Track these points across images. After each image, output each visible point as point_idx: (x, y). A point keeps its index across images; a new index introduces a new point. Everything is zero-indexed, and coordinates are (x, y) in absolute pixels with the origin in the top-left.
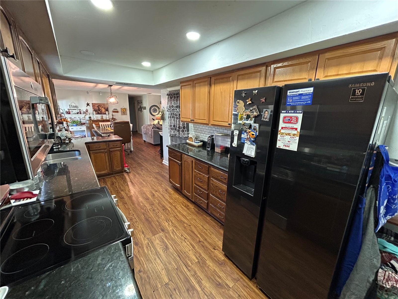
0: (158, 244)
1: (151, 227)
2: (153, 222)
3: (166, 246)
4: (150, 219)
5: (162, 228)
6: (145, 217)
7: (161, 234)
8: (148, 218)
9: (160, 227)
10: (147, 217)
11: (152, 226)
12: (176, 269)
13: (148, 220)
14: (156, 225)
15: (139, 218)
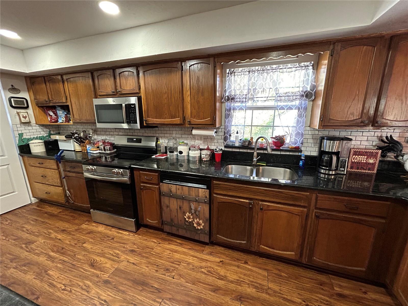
0: (106, 263)
1: (129, 277)
2: (130, 286)
3: (93, 266)
4: (141, 289)
5: (109, 285)
6: (152, 287)
7: (106, 276)
8: (145, 287)
9: (114, 283)
10: (149, 289)
11: (129, 280)
12: (76, 255)
13: (142, 285)
14: (122, 284)
15: (158, 278)
